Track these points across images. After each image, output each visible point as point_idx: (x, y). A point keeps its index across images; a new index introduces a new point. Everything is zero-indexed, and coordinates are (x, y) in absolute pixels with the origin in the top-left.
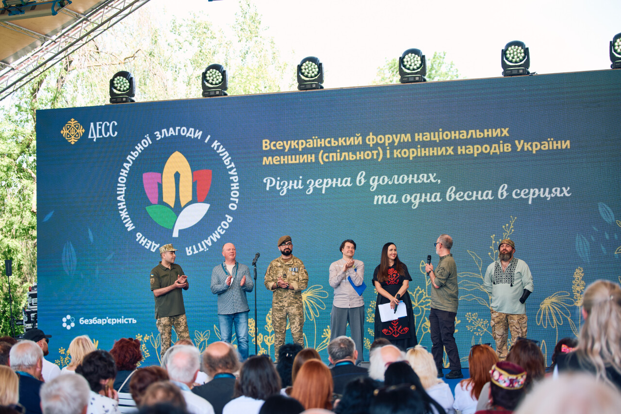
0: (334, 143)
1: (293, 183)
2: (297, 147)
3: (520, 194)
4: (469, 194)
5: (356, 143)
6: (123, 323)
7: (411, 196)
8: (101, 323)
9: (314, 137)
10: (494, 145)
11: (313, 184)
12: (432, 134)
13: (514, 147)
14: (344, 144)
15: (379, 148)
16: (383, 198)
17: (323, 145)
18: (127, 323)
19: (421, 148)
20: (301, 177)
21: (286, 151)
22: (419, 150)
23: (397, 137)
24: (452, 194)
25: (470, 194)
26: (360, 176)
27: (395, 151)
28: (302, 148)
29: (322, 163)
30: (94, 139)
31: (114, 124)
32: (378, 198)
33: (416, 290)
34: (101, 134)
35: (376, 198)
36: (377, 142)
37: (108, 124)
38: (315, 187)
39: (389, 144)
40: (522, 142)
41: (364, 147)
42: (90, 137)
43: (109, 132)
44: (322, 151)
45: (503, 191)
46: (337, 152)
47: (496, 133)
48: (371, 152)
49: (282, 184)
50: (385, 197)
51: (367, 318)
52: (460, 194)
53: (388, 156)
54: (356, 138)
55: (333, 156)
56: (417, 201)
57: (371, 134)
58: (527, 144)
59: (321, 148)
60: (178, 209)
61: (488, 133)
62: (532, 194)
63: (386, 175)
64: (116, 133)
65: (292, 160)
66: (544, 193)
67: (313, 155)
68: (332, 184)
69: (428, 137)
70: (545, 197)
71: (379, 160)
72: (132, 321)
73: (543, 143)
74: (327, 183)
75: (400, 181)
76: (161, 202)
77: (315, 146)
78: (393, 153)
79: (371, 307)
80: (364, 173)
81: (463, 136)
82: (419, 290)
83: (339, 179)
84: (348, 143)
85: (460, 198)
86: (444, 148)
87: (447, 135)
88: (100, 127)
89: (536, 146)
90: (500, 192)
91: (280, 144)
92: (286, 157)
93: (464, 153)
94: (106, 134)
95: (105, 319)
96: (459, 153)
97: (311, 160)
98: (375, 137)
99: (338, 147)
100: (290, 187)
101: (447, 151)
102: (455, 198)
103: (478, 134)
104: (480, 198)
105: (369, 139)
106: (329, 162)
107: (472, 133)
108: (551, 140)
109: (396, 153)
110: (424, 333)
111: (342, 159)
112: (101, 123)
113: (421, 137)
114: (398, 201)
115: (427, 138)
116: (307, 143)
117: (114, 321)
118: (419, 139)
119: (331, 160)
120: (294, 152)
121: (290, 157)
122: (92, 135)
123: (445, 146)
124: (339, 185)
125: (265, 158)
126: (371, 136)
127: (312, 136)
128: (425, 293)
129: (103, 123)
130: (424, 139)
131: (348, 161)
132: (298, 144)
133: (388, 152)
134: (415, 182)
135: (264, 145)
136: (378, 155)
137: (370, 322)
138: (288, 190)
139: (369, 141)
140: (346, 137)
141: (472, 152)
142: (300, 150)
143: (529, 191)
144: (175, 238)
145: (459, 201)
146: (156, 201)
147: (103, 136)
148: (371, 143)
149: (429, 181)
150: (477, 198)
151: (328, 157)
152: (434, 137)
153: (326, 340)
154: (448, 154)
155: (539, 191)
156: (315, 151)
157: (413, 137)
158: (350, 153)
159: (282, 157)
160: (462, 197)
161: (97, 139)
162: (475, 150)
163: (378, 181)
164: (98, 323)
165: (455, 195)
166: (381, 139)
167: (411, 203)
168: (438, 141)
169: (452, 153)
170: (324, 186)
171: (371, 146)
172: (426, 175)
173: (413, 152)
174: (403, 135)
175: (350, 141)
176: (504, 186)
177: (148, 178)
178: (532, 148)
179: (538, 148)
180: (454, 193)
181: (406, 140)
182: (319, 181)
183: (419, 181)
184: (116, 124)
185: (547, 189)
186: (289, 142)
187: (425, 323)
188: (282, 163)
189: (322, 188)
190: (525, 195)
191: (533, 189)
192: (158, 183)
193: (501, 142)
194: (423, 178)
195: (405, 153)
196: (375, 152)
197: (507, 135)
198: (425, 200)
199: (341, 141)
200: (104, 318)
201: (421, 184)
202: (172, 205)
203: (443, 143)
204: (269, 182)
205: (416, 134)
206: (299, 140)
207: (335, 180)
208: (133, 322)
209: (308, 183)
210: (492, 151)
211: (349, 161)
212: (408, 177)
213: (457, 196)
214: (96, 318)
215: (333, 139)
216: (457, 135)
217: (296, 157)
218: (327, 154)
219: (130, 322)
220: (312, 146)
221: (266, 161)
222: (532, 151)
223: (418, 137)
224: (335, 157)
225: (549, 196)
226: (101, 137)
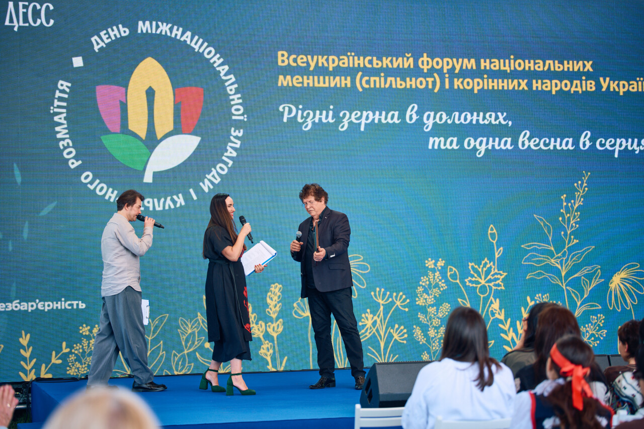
0: (376, 64)
1: (321, 114)
2: (326, 65)
3: (604, 145)
4: (545, 141)
5: (406, 66)
6: (63, 308)
7: (475, 141)
8: (26, 309)
9: (349, 54)
10: (575, 82)
11: (349, 118)
12: (502, 61)
13: (598, 85)
14: (390, 66)
15: (436, 75)
16: (440, 141)
17: (362, 66)
18: (70, 308)
19: (488, 78)
20: (331, 107)
21: (311, 69)
22: (485, 81)
23: (458, 62)
24: (526, 141)
25: (547, 141)
26: (411, 111)
27: (456, 80)
28: (333, 67)
29: (361, 90)
30: (14, 26)
31: (48, 7)
32: (434, 141)
33: (483, 262)
34: (26, 20)
35: (431, 140)
36: (433, 66)
37: (38, 7)
38: (351, 121)
39: (448, 70)
40: (608, 79)
41: (416, 72)
42: (7, 23)
43: (40, 18)
44: (360, 74)
45: (585, 141)
46: (380, 77)
47: (577, 66)
48: (425, 79)
49: (305, 115)
50: (442, 139)
51: (417, 299)
52: (535, 141)
53: (447, 86)
54: (405, 59)
55: (375, 81)
56: (483, 147)
57: (425, 55)
58: (613, 83)
59: (359, 69)
60: (152, 141)
61: (568, 66)
62: (618, 145)
63: (444, 111)
64: (52, 22)
65: (319, 82)
66: (632, 146)
67: (349, 78)
68: (374, 120)
69: (496, 64)
70: (633, 148)
71: (436, 91)
72: (78, 305)
73: (631, 82)
74: (367, 117)
75: (462, 120)
76: (124, 128)
77: (351, 65)
78: (453, 82)
79: (422, 286)
80: (416, 107)
81: (539, 67)
82: (486, 264)
83: (384, 113)
84: (395, 66)
85: (536, 146)
86: (516, 81)
87: (520, 65)
88: (25, 10)
89: (624, 86)
90: (582, 140)
91: (302, 59)
92: (311, 77)
93: (540, 89)
94: (35, 22)
95: (33, 303)
96: (534, 89)
97: (346, 84)
98: (430, 60)
99: (381, 69)
100: (317, 120)
101: (519, 85)
102: (529, 146)
103: (556, 66)
104: (558, 148)
105: (423, 61)
106: (370, 89)
107: (549, 64)
108: (640, 80)
109: (457, 83)
110: (492, 318)
111: (387, 86)
112: (27, 3)
113: (487, 64)
114: (459, 146)
115: (495, 66)
116: (339, 60)
117: (49, 306)
118: (485, 67)
119: (372, 86)
120: (321, 71)
121: (316, 78)
122: (11, 21)
123: (518, 78)
124: (384, 121)
125: (281, 77)
126: (425, 58)
127: (347, 52)
128: (493, 267)
129: (29, 4)
130: (493, 68)
131: (394, 89)
132: (327, 60)
133: (447, 80)
134: (481, 122)
135: (280, 59)
136: (434, 83)
137: (420, 304)
138: (314, 123)
139: (423, 65)
140: (392, 56)
141: (549, 89)
142: (331, 69)
143: (615, 142)
144: (147, 184)
145: (533, 150)
146: (118, 128)
147: (30, 24)
148: (425, 68)
149: (497, 122)
150: (555, 146)
151: (368, 82)
152: (505, 66)
153: (365, 329)
154: (521, 88)
155: (627, 142)
156: (350, 72)
157: (478, 64)
158: (398, 79)
159: (305, 77)
160: (538, 145)
161: (20, 27)
162: (554, 85)
163: (434, 118)
164: (22, 308)
165: (529, 142)
166: (438, 63)
167: (475, 149)
168: (509, 71)
169: (526, 88)
170: (363, 121)
171: (425, 71)
172: (493, 115)
173: (478, 84)
174: (466, 60)
175: (398, 62)
176: (587, 134)
177: (104, 94)
178: (619, 89)
179: (626, 89)
180: (528, 139)
181: (469, 67)
182: (356, 114)
183: (486, 122)
184: (52, 8)
185: (636, 140)
186: (315, 57)
187: (492, 305)
188: (305, 85)
189: (360, 124)
190: (611, 146)
191: (620, 139)
192: (121, 102)
193: (584, 78)
194: (491, 118)
195: (468, 84)
196: (430, 80)
197: (591, 70)
198: (493, 146)
199: (386, 61)
200: (31, 302)
201: (487, 125)
202: (143, 134)
203: (515, 75)
204: (287, 111)
205: (482, 61)
206: (328, 56)
207: (377, 113)
208: (80, 307)
209: (341, 115)
210: (573, 89)
211: (397, 89)
212: (472, 115)
213: (532, 144)
214: (18, 301)
215: (375, 58)
216: (532, 65)
217: (324, 78)
218: (366, 78)
219: (75, 307)
220: (346, 65)
221: (283, 81)
222: (619, 92)
223: (485, 64)
224: (377, 82)
225: (638, 149)
226: (27, 25)
